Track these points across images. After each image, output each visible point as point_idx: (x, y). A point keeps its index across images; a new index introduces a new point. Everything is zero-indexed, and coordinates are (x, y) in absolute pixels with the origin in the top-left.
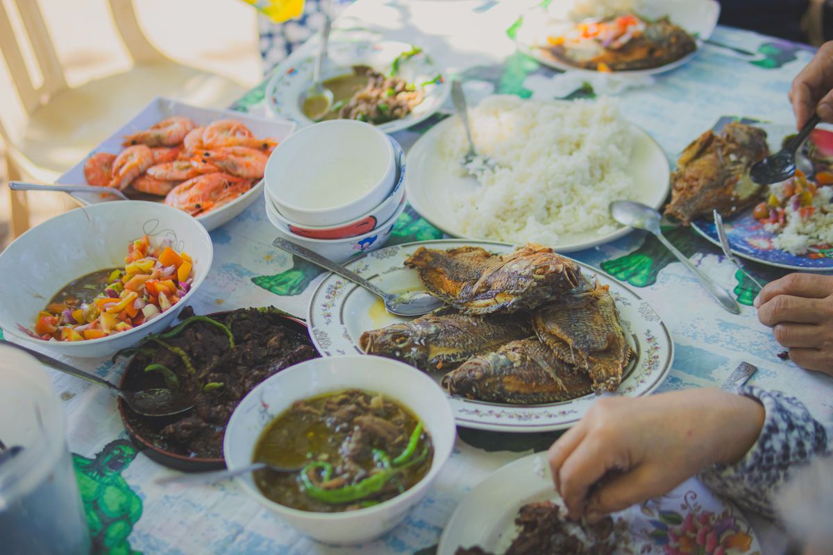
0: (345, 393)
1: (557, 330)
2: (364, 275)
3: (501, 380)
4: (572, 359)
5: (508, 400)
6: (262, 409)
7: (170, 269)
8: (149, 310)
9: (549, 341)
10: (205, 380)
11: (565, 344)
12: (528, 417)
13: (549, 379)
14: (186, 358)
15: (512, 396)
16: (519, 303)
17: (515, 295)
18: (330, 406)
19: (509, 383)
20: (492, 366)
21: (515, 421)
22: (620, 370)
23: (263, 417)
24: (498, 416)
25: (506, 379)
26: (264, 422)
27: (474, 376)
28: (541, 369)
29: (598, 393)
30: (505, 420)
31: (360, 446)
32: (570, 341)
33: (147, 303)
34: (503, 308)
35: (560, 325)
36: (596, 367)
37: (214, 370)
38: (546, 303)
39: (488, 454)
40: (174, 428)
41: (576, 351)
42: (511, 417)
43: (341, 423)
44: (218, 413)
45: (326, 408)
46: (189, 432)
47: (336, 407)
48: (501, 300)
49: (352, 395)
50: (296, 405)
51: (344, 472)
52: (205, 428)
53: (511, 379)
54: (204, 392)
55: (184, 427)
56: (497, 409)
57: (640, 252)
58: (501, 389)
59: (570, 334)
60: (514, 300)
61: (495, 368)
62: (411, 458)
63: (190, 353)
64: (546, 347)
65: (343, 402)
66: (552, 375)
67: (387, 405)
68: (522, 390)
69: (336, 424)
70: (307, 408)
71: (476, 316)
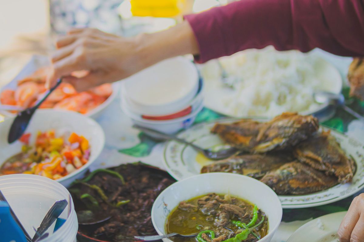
0: (208, 195)
1: (310, 154)
2: (189, 140)
3: (288, 183)
4: (324, 167)
5: (294, 193)
6: (165, 207)
7: (76, 145)
8: (69, 167)
9: (308, 161)
10: (116, 201)
11: (317, 161)
12: (308, 200)
13: (314, 180)
14: (101, 191)
15: (296, 190)
16: (287, 142)
17: (285, 137)
18: (201, 202)
19: (292, 183)
20: (281, 175)
21: (301, 202)
22: (350, 170)
23: (165, 211)
24: (291, 201)
25: (291, 182)
26: (166, 214)
27: (272, 182)
28: (308, 175)
29: (343, 183)
30: (295, 202)
31: (226, 220)
32: (320, 159)
33: (67, 163)
34: (278, 146)
35: (312, 151)
36: (338, 170)
37: (120, 195)
38: (301, 141)
39: (287, 223)
40: (105, 228)
41: (325, 164)
42: (298, 200)
43: (210, 210)
44: (128, 218)
45: (198, 204)
46: (114, 230)
47: (204, 202)
48: (276, 142)
49: (211, 196)
50: (181, 204)
51: (221, 234)
52: (123, 227)
53: (294, 181)
54: (116, 208)
55: (111, 227)
56: (289, 198)
57: (336, 116)
58: (289, 187)
59: (319, 155)
60: (284, 140)
61: (283, 176)
62: (256, 223)
63: (102, 187)
64: (306, 164)
65: (207, 200)
66: (315, 177)
67: (232, 199)
68: (301, 186)
69: (207, 211)
70: (188, 205)
71: (261, 154)
